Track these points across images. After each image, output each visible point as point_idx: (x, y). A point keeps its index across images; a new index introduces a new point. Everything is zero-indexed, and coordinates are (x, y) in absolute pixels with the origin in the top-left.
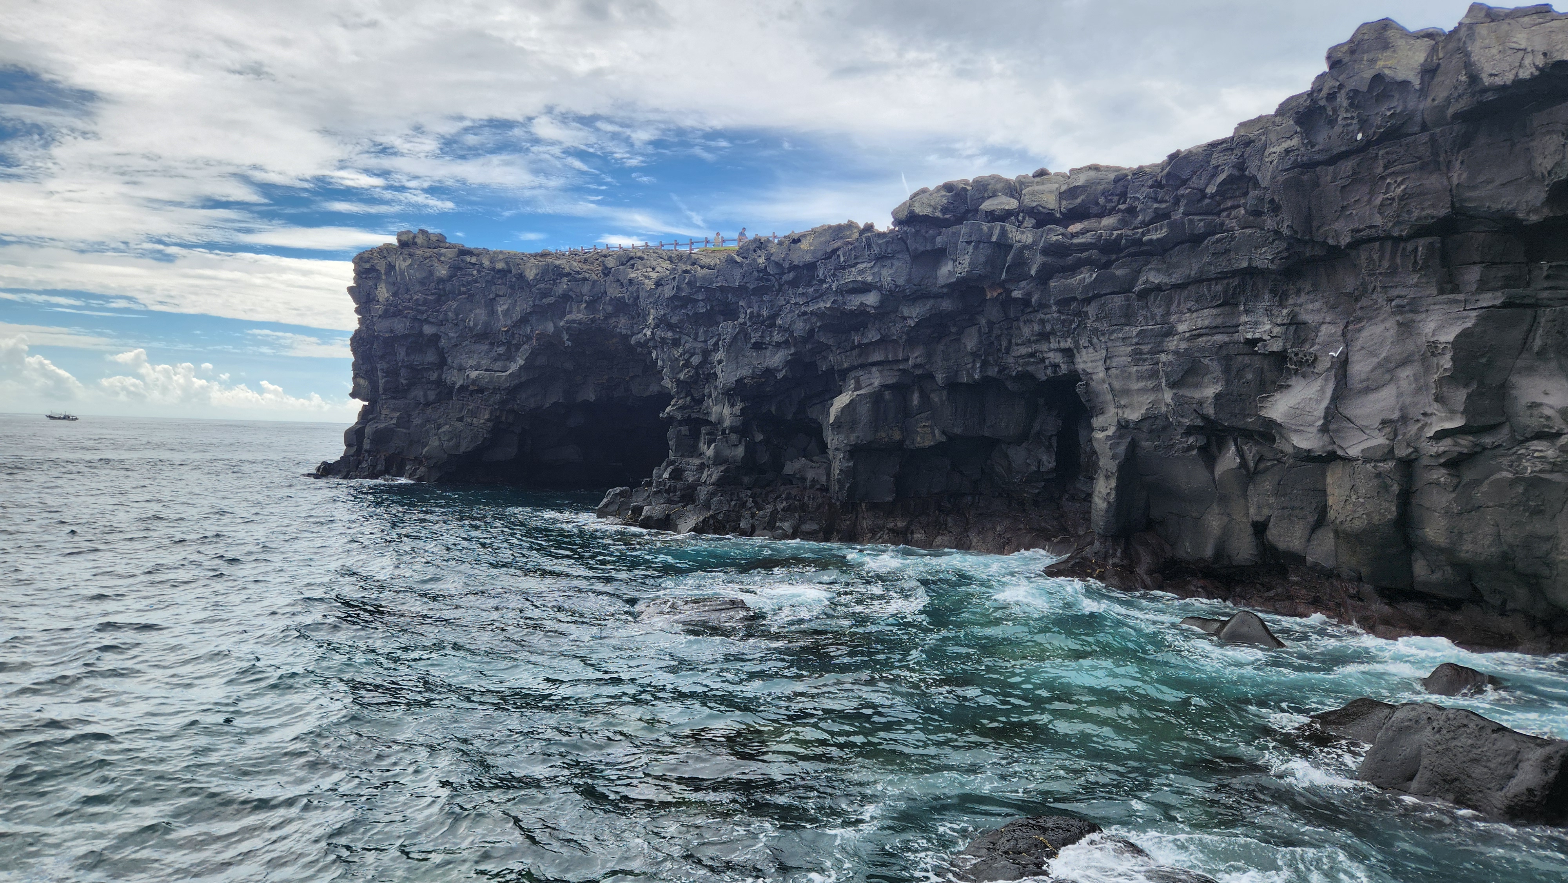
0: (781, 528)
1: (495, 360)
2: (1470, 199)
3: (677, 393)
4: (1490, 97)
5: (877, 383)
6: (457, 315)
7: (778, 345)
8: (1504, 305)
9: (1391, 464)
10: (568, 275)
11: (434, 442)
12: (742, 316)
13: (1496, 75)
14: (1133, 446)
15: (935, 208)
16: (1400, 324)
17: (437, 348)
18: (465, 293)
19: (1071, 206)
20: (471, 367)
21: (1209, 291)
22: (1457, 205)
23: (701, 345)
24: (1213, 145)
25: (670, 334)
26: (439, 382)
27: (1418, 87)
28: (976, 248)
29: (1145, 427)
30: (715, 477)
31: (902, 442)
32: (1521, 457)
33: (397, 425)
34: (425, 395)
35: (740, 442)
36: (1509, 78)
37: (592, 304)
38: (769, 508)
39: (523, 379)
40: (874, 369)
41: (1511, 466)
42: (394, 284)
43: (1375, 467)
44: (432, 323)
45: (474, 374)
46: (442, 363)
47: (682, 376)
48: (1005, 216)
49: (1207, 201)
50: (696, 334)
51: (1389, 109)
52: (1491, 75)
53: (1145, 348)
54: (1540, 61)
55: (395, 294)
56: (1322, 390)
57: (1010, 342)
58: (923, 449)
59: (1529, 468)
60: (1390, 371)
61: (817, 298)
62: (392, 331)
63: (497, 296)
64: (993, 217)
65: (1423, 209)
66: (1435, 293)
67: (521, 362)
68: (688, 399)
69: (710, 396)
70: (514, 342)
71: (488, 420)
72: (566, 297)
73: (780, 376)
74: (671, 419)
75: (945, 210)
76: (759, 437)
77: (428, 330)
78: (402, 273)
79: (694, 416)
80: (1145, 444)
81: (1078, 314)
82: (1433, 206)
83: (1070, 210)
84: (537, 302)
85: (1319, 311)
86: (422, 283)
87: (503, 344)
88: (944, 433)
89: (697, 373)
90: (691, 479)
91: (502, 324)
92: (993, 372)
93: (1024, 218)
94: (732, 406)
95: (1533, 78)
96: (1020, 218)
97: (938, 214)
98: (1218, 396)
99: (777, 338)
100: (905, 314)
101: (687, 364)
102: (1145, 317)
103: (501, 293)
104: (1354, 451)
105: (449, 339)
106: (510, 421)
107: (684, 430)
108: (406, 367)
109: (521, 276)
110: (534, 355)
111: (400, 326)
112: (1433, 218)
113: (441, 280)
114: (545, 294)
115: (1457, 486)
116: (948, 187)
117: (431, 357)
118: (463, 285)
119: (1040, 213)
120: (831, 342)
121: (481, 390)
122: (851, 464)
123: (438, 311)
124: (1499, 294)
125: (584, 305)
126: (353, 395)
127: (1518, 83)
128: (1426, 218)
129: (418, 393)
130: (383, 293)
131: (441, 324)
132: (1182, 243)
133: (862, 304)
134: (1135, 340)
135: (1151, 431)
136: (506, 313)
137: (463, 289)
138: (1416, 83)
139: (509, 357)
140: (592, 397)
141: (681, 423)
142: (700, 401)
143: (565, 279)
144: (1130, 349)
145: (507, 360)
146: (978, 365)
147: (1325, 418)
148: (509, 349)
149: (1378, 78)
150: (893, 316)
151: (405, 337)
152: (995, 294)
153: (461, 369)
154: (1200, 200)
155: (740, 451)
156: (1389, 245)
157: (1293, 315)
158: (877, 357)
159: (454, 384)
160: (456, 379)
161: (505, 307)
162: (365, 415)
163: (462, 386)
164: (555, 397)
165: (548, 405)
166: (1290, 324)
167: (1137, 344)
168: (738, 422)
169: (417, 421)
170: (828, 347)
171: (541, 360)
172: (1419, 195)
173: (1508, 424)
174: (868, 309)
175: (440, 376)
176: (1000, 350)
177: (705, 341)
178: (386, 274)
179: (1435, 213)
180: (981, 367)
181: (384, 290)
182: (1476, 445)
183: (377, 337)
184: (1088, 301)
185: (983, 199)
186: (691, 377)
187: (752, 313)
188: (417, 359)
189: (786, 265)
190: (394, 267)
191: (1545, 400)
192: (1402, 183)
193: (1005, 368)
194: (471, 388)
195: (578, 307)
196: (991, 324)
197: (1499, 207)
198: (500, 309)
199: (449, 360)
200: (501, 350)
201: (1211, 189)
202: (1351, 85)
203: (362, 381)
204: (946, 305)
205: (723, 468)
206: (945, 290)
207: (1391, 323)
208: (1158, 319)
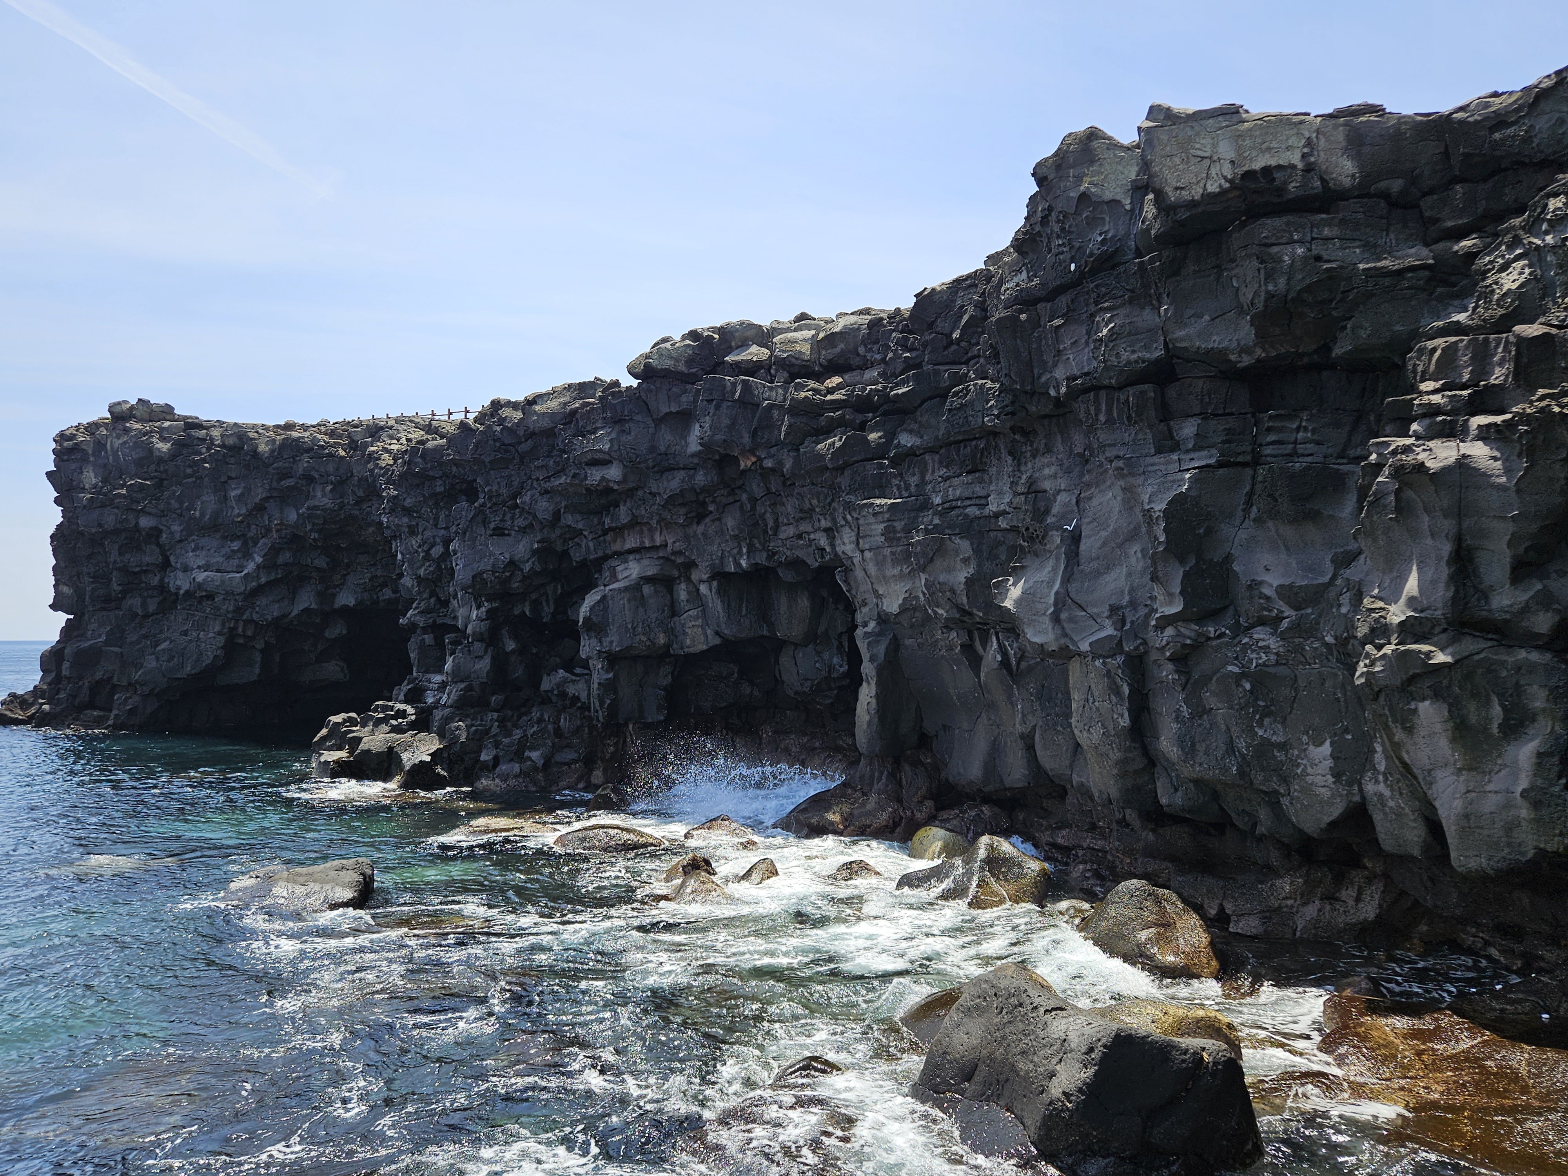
0: (529, 758)
1: (228, 558)
2: (1182, 339)
3: (419, 593)
4: (1183, 215)
5: (635, 575)
6: (181, 503)
7: (523, 531)
8: (1220, 465)
9: (1120, 659)
10: (309, 450)
11: (151, 663)
12: (482, 496)
13: (1182, 189)
14: (895, 645)
15: (677, 360)
16: (1124, 490)
17: (158, 545)
18: (190, 476)
19: (830, 357)
20: (199, 567)
21: (958, 455)
22: (1171, 346)
23: (443, 531)
24: (958, 281)
25: (405, 520)
26: (162, 588)
27: (1128, 207)
28: (718, 407)
29: (905, 621)
30: (453, 697)
31: (668, 646)
32: (1245, 648)
33: (107, 643)
34: (144, 604)
35: (486, 652)
36: (1197, 193)
37: (340, 484)
38: (517, 734)
39: (263, 580)
40: (631, 557)
41: (1236, 658)
42: (105, 466)
43: (1104, 664)
44: (150, 514)
45: (201, 576)
46: (166, 565)
47: (422, 572)
48: (752, 368)
49: (954, 347)
50: (436, 519)
51: (1100, 235)
52: (1177, 188)
53: (899, 525)
54: (1228, 171)
55: (105, 481)
56: (1055, 569)
57: (776, 521)
58: (694, 655)
59: (1256, 659)
60: (1120, 546)
61: (559, 472)
62: (100, 525)
63: (230, 478)
64: (739, 368)
65: (1134, 352)
66: (1153, 451)
67: (259, 559)
68: (433, 600)
69: (455, 596)
70: (250, 534)
71: (219, 633)
72: (309, 479)
73: (527, 567)
74: (412, 627)
75: (690, 362)
76: (511, 646)
77: (145, 522)
78: (115, 453)
79: (439, 621)
80: (908, 642)
81: (832, 487)
82: (1146, 347)
83: (829, 361)
84: (275, 484)
85: (1055, 476)
86: (139, 463)
87: (238, 537)
88: (717, 633)
89: (439, 567)
90: (430, 700)
91: (238, 511)
92: (761, 558)
93: (777, 371)
94: (478, 607)
95: (1223, 192)
96: (772, 371)
97: (682, 367)
98: (969, 581)
99: (520, 522)
100: (654, 490)
101: (427, 557)
102: (899, 487)
103: (234, 475)
104: (1085, 647)
105: (172, 533)
106: (249, 633)
107: (429, 639)
108: (119, 569)
109: (255, 454)
110: (274, 551)
111: (110, 519)
112: (1144, 362)
113: (161, 460)
114: (285, 475)
115: (1186, 684)
116: (694, 335)
117: (151, 556)
118: (190, 466)
119: (793, 365)
120: (580, 526)
121: (210, 597)
122: (611, 675)
123: (158, 499)
124: (1214, 451)
125: (330, 487)
126: (54, 607)
127: (1208, 197)
128: (1136, 362)
129: (134, 602)
130: (90, 477)
131: (163, 514)
132: (931, 398)
133: (603, 478)
134: (887, 516)
135: (912, 626)
136: (240, 498)
137: (189, 471)
138: (1127, 203)
139: (247, 555)
140: (351, 602)
141: (425, 630)
142: (446, 603)
143: (306, 457)
144: (882, 526)
145: (244, 557)
146: (745, 550)
147: (1056, 604)
148: (245, 543)
149: (1084, 197)
150: (640, 493)
151: (116, 532)
152: (749, 463)
153: (186, 569)
154: (946, 348)
155: (484, 665)
156: (1103, 394)
157: (1032, 483)
158: (631, 542)
159: (179, 588)
160: (180, 582)
161: (239, 492)
162: (67, 631)
163: (187, 592)
164: (306, 600)
165: (295, 612)
166: (1028, 493)
167: (888, 521)
168: (484, 626)
169: (132, 638)
170: (580, 533)
171: (285, 557)
172: (1130, 334)
173: (1232, 607)
174: (611, 485)
175: (162, 580)
176: (765, 532)
177: (447, 528)
178: (93, 455)
179: (1148, 355)
180: (748, 552)
181: (92, 475)
182: (1199, 634)
183: (82, 534)
184: (841, 469)
185: (729, 350)
186: (433, 572)
187: (490, 491)
188: (132, 560)
189: (521, 432)
190: (105, 445)
191: (1267, 578)
192: (1110, 321)
193: (774, 554)
194: (198, 594)
195: (323, 490)
196: (754, 500)
197: (1210, 346)
198: (232, 494)
199: (172, 558)
200: (236, 545)
201: (956, 335)
202: (1059, 206)
203: (65, 589)
204: (700, 479)
205: (463, 686)
206: (696, 461)
207: (1117, 490)
208: (913, 489)
